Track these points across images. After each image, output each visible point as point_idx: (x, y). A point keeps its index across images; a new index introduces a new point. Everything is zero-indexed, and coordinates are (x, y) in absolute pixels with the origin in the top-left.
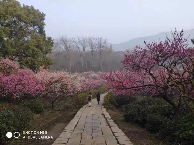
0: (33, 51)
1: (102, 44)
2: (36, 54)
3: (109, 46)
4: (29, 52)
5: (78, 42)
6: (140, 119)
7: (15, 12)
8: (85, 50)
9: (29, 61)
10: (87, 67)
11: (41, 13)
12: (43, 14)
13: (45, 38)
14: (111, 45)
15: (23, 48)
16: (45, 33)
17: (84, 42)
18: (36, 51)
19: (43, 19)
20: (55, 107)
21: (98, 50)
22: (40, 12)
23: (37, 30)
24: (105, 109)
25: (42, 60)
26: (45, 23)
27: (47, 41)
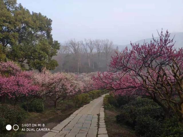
0: (40, 53)
1: (109, 46)
2: (42, 56)
3: (115, 48)
4: (35, 54)
5: (85, 45)
6: (131, 120)
7: (24, 19)
8: (92, 52)
9: (36, 63)
10: (94, 67)
11: (49, 19)
12: (50, 19)
13: (52, 41)
14: (117, 47)
15: (31, 51)
16: (52, 37)
17: (91, 45)
18: (42, 53)
19: (50, 25)
20: (57, 106)
21: (104, 51)
22: (47, 18)
23: (45, 34)
24: (103, 109)
25: (47, 62)
26: (52, 28)
27: (53, 45)
